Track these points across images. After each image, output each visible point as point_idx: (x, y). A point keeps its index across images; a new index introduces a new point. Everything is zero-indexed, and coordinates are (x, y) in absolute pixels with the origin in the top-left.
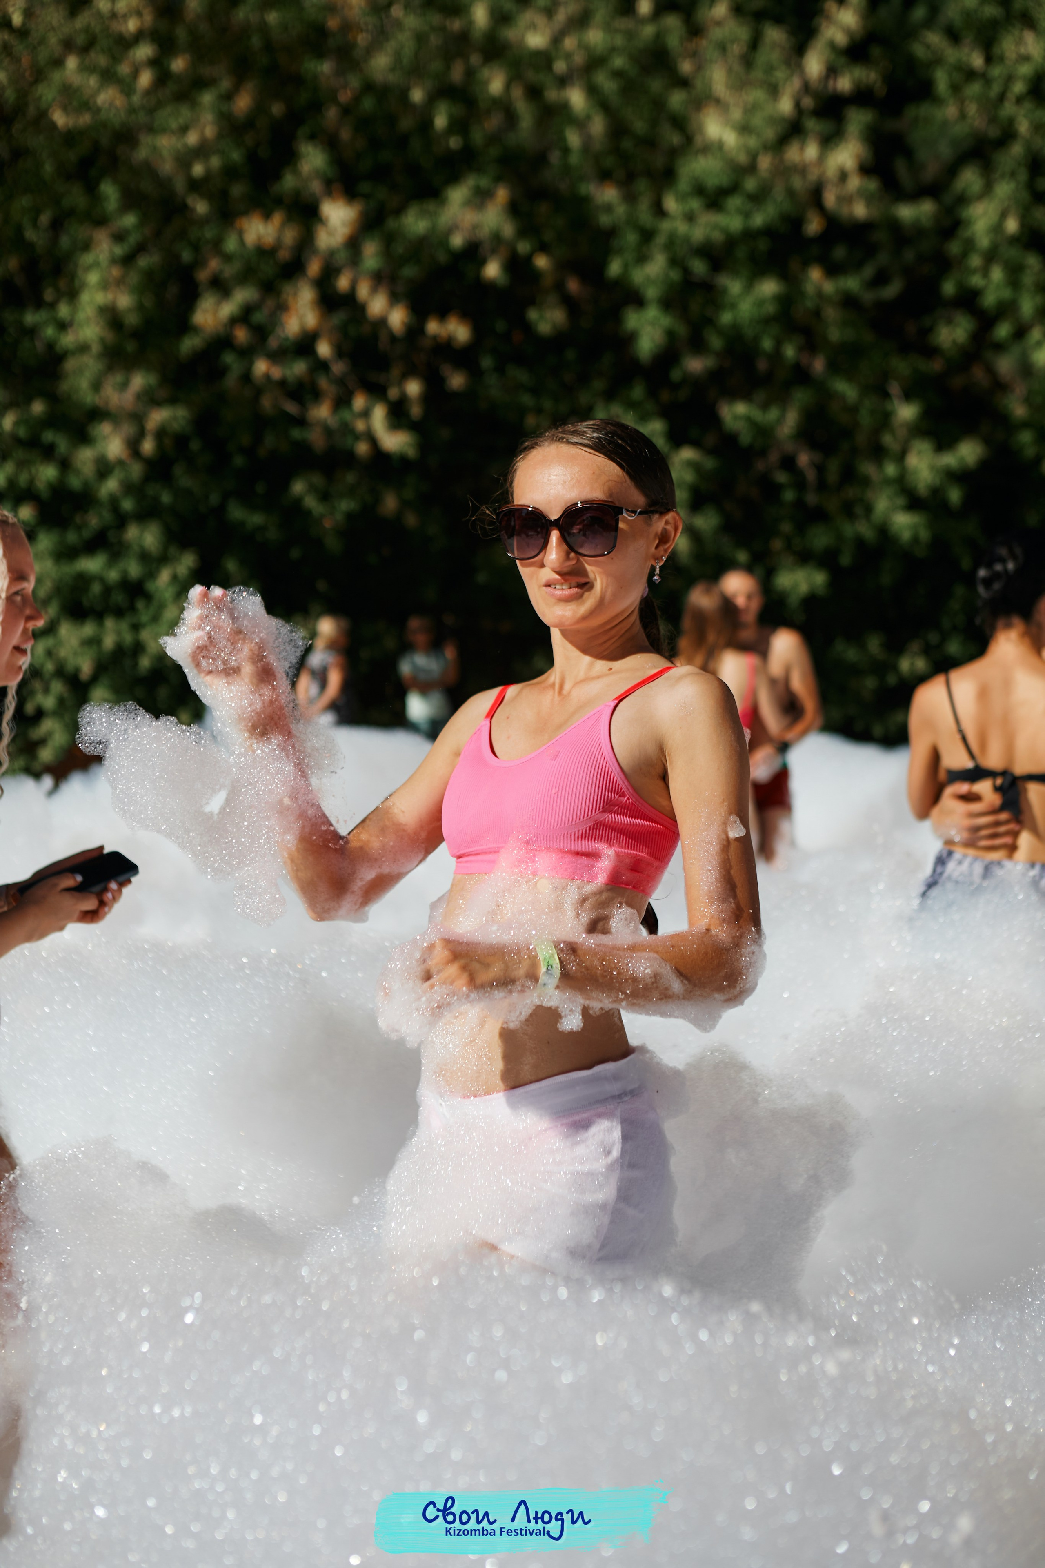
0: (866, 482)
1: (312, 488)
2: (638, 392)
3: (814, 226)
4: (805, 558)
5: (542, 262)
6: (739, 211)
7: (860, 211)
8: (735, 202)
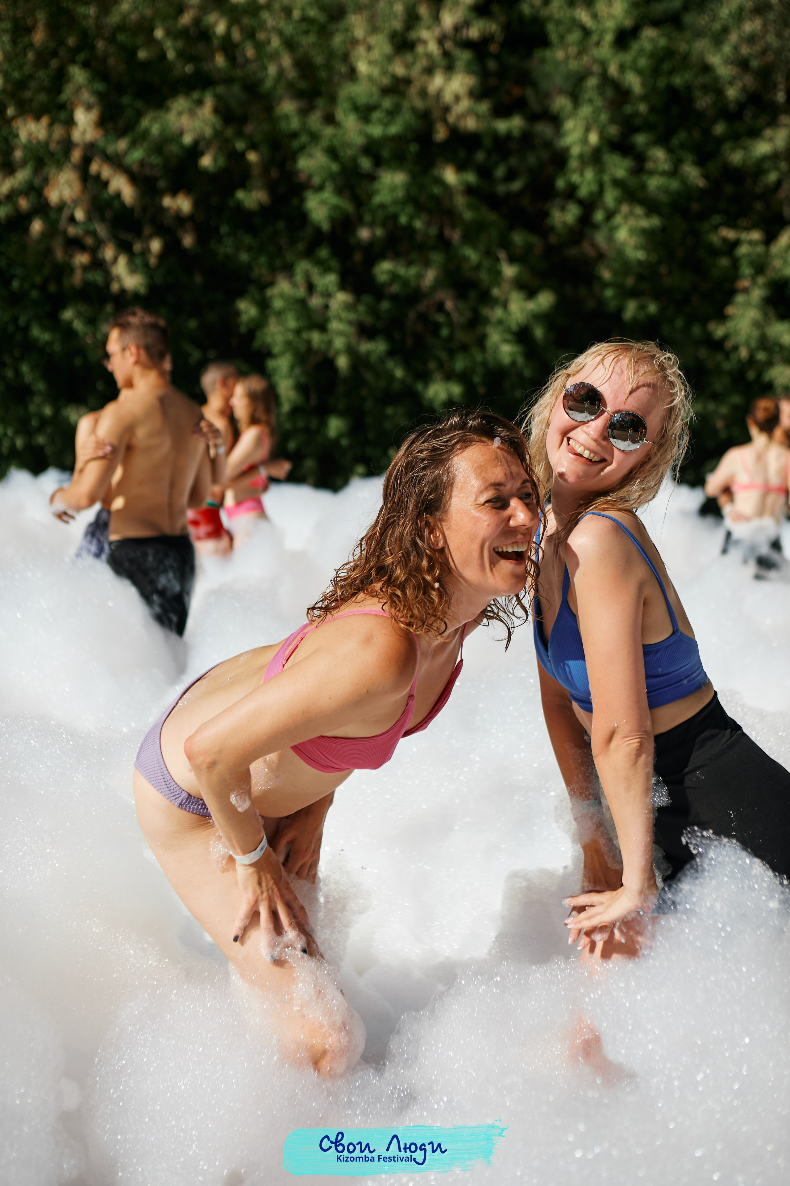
0: (486, 321)
1: (79, 315)
2: (324, 253)
3: (441, 134)
4: (449, 376)
5: (252, 157)
6: (380, 122)
7: (471, 124)
8: (376, 115)
